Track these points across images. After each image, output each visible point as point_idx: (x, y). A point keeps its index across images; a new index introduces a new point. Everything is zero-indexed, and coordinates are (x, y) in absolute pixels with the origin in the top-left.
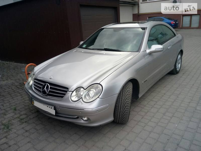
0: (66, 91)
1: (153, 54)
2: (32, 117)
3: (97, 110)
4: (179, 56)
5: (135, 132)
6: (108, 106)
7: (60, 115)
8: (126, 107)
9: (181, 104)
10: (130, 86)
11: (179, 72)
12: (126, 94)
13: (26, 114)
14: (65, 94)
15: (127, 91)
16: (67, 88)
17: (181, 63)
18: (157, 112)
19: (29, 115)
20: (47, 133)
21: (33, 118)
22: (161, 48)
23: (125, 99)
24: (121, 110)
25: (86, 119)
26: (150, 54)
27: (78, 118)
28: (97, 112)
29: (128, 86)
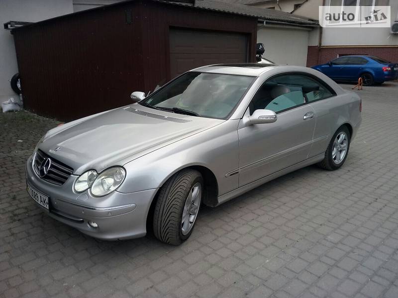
0: (70, 174)
1: (259, 125)
2: (33, 214)
3: (111, 212)
4: (343, 136)
5: (185, 262)
6: (133, 208)
7: (58, 213)
8: (172, 215)
9: (303, 225)
10: (188, 179)
11: (341, 167)
12: (176, 191)
13: (26, 208)
14: (66, 178)
15: (179, 185)
16: (73, 169)
17: (346, 148)
18: (249, 233)
19: (31, 210)
20: (42, 242)
21: (35, 215)
22: (271, 116)
23: (172, 199)
24: (163, 218)
25: (95, 225)
26: (251, 124)
27: (82, 222)
28: (110, 214)
29: (185, 178)
